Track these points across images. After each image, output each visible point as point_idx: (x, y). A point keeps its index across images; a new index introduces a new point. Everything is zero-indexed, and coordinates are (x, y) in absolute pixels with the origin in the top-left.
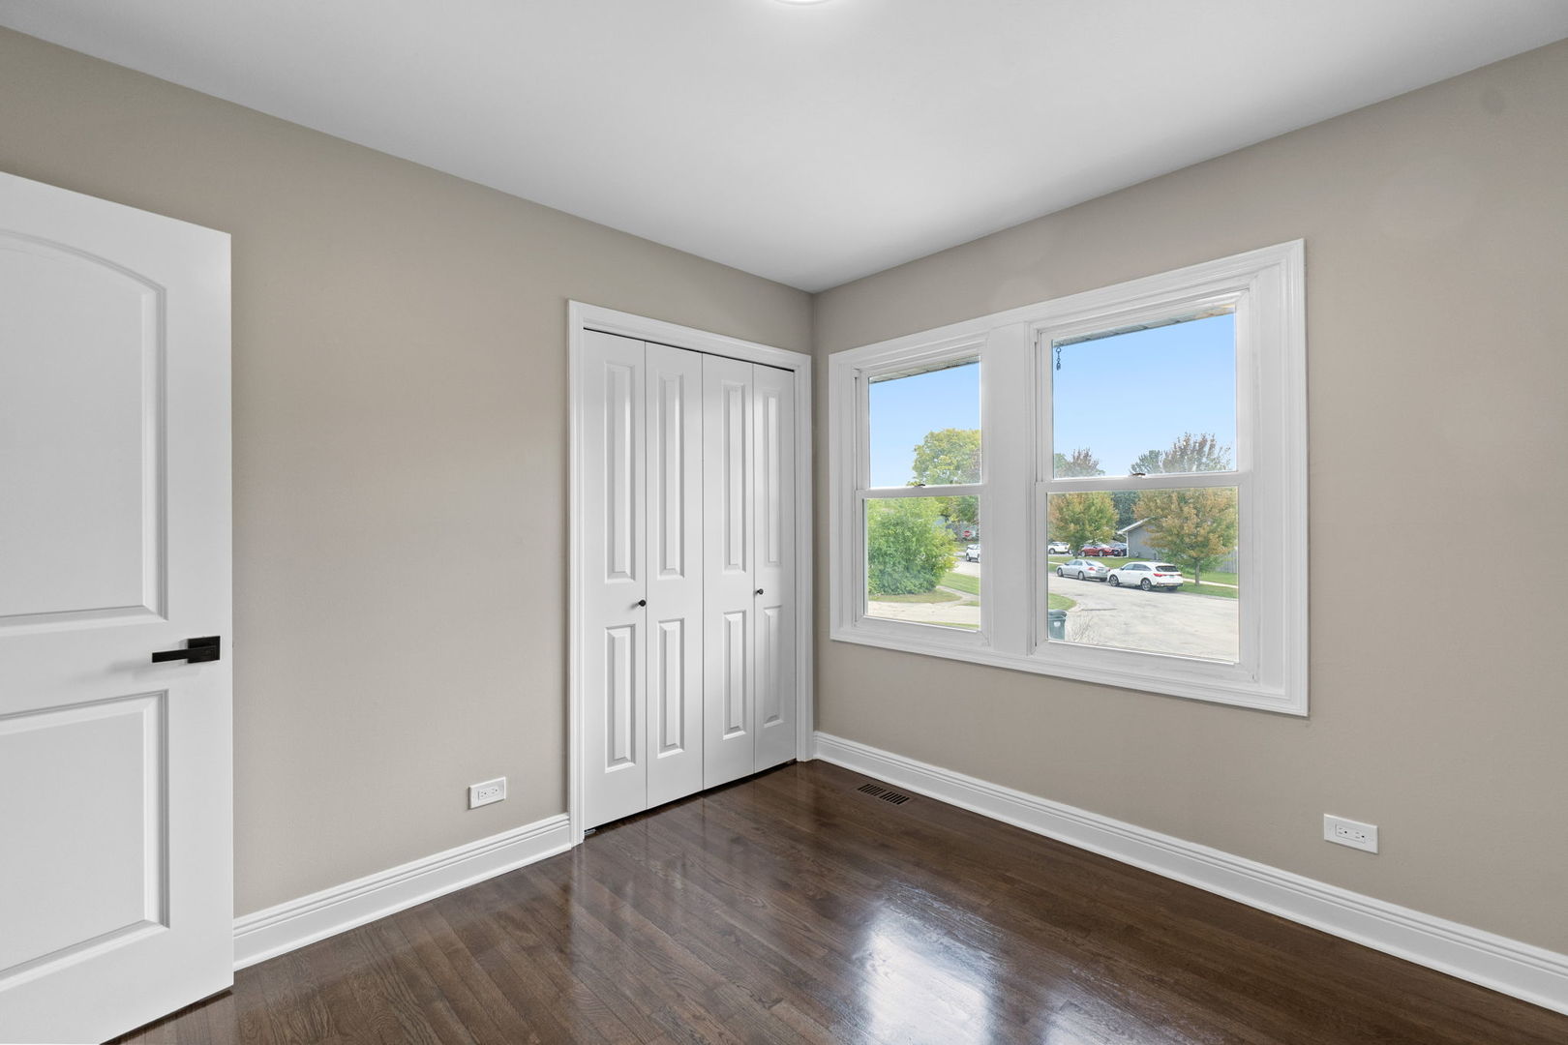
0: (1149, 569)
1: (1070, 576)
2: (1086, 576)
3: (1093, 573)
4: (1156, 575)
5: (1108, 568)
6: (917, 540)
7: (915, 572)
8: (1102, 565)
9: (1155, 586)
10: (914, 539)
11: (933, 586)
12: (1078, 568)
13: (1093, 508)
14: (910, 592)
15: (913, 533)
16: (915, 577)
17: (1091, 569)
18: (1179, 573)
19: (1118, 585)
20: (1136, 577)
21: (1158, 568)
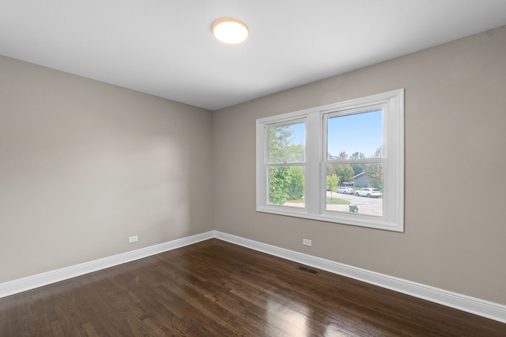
0: (370, 191)
1: (341, 193)
2: (347, 192)
3: (349, 192)
4: (373, 192)
5: (354, 190)
6: (298, 181)
7: (296, 192)
8: (352, 189)
9: (372, 196)
10: (297, 181)
11: (301, 197)
12: (344, 190)
13: (347, 170)
14: (294, 199)
15: (296, 178)
16: (296, 194)
17: (349, 190)
18: (379, 192)
19: (359, 196)
20: (365, 193)
21: (373, 190)
